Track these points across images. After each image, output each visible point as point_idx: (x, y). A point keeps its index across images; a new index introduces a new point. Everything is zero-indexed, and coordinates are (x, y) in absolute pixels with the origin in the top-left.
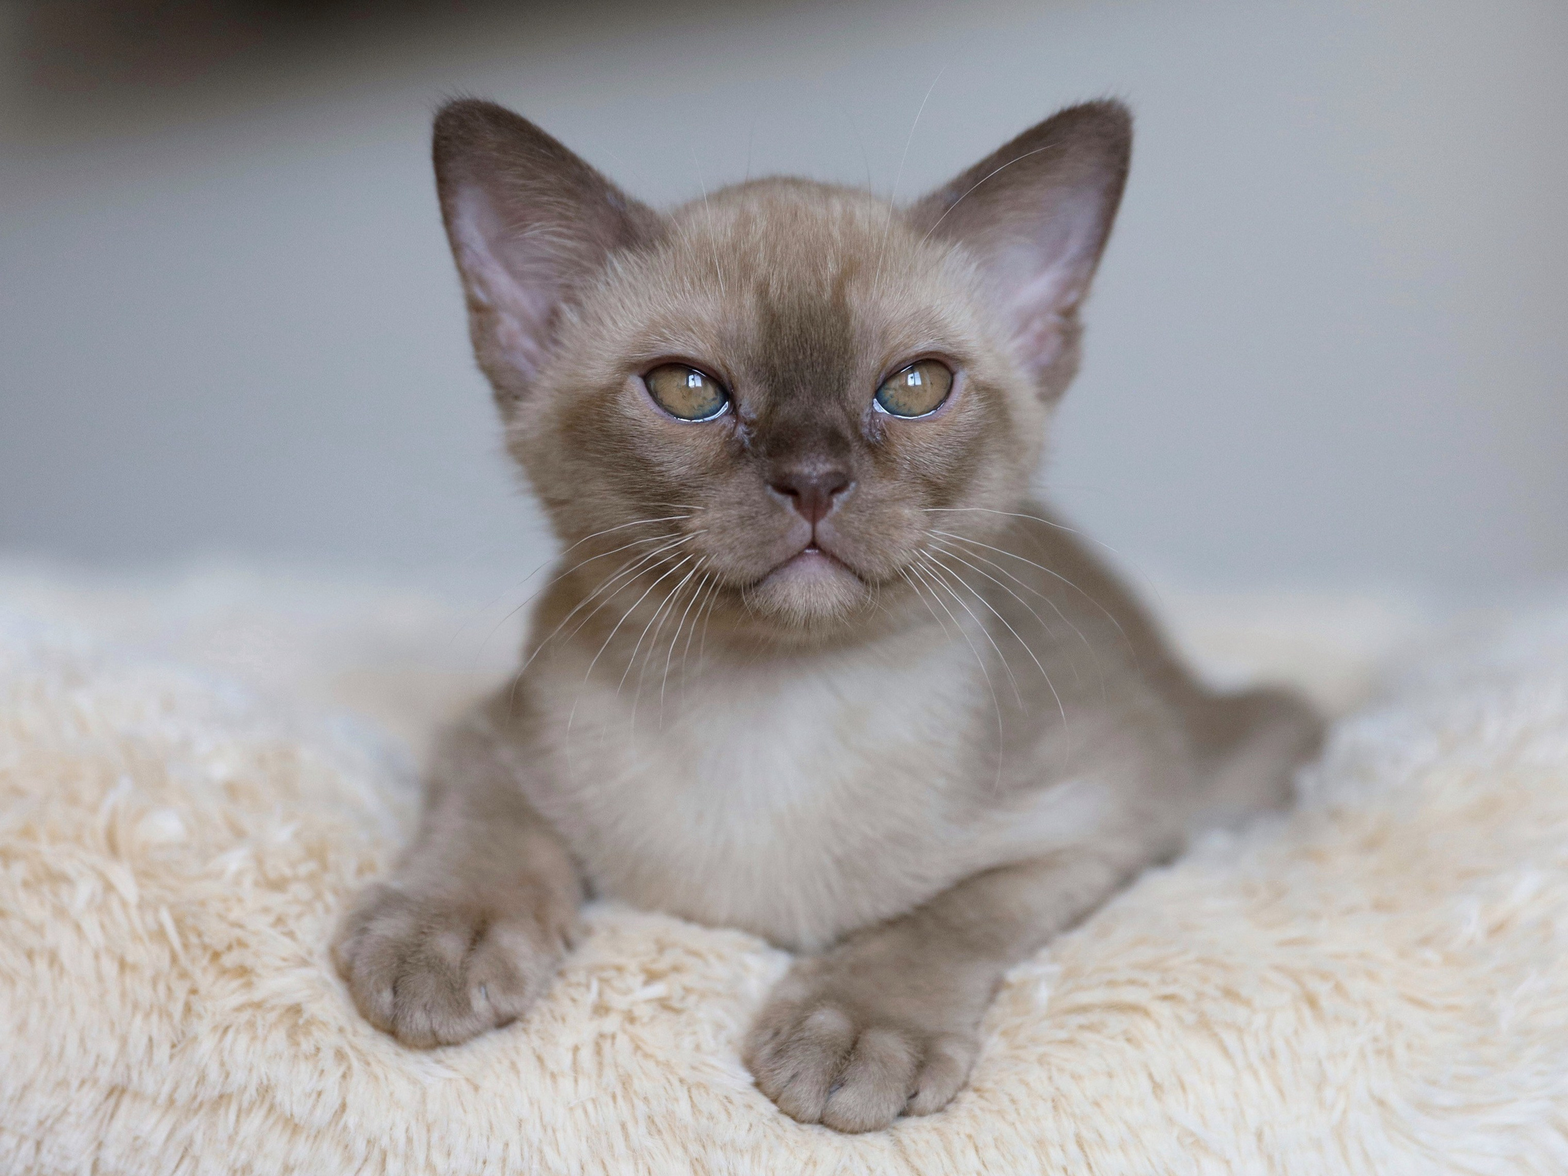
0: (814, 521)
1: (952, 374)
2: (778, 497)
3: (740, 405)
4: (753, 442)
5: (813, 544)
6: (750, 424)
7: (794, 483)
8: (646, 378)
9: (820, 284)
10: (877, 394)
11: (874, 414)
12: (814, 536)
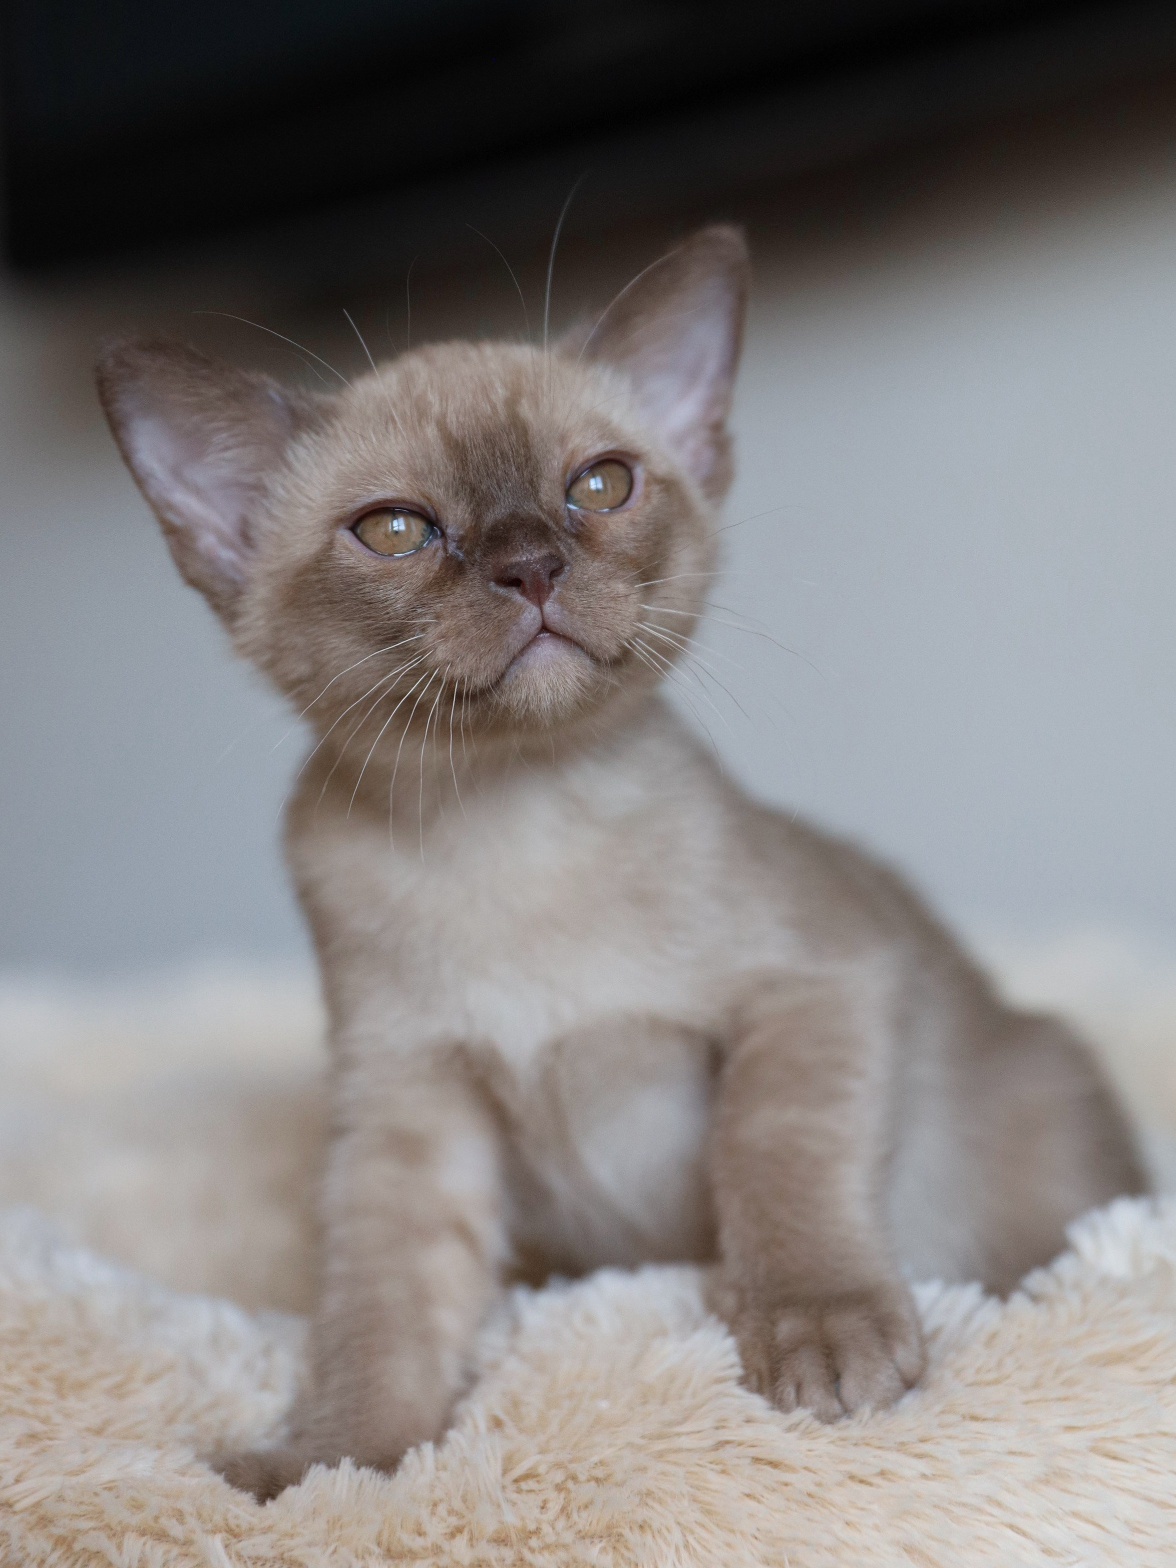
0: (540, 604)
1: (629, 471)
2: (502, 591)
3: (447, 526)
4: (468, 553)
5: (545, 628)
6: (461, 540)
7: (514, 572)
8: (353, 529)
9: (494, 407)
10: (568, 495)
11: (569, 510)
12: (543, 621)
